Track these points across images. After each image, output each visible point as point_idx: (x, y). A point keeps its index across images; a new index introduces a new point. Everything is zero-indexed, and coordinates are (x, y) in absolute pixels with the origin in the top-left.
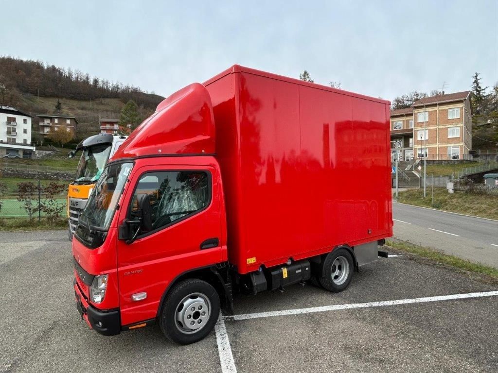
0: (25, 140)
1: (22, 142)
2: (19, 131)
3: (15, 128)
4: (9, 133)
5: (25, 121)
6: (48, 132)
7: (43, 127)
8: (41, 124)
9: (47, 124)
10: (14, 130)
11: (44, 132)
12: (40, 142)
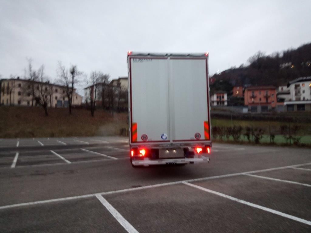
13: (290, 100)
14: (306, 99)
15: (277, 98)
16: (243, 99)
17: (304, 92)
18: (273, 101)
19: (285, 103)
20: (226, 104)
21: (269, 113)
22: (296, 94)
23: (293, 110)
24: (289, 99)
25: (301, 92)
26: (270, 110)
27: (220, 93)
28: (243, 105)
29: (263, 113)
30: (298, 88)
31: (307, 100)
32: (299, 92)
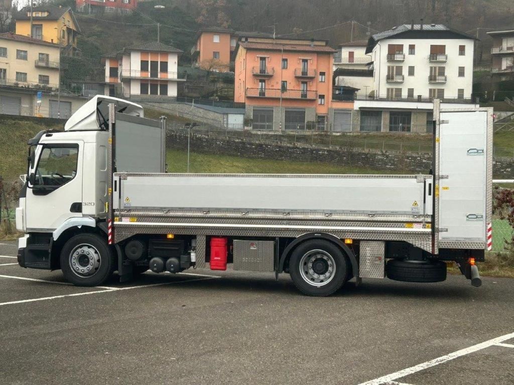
0: (461, 92)
1: (455, 95)
2: (451, 72)
3: (444, 68)
4: (432, 79)
5: (462, 50)
6: (508, 68)
7: (500, 56)
8: (495, 51)
9: (508, 48)
10: (442, 72)
11: (500, 68)
12: (490, 94)
13: (372, 97)
14: (416, 95)
15: (335, 87)
16: (229, 80)
17: (411, 71)
18: (322, 97)
19: (357, 105)
20: (172, 92)
21: (307, 133)
22: (390, 78)
23: (378, 129)
24: (369, 92)
25: (405, 72)
26: (310, 126)
27: (155, 53)
28: (227, 102)
29: (290, 132)
30: (398, 57)
31: (420, 99)
32: (399, 71)
